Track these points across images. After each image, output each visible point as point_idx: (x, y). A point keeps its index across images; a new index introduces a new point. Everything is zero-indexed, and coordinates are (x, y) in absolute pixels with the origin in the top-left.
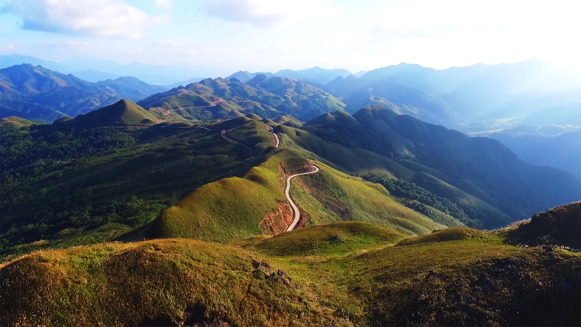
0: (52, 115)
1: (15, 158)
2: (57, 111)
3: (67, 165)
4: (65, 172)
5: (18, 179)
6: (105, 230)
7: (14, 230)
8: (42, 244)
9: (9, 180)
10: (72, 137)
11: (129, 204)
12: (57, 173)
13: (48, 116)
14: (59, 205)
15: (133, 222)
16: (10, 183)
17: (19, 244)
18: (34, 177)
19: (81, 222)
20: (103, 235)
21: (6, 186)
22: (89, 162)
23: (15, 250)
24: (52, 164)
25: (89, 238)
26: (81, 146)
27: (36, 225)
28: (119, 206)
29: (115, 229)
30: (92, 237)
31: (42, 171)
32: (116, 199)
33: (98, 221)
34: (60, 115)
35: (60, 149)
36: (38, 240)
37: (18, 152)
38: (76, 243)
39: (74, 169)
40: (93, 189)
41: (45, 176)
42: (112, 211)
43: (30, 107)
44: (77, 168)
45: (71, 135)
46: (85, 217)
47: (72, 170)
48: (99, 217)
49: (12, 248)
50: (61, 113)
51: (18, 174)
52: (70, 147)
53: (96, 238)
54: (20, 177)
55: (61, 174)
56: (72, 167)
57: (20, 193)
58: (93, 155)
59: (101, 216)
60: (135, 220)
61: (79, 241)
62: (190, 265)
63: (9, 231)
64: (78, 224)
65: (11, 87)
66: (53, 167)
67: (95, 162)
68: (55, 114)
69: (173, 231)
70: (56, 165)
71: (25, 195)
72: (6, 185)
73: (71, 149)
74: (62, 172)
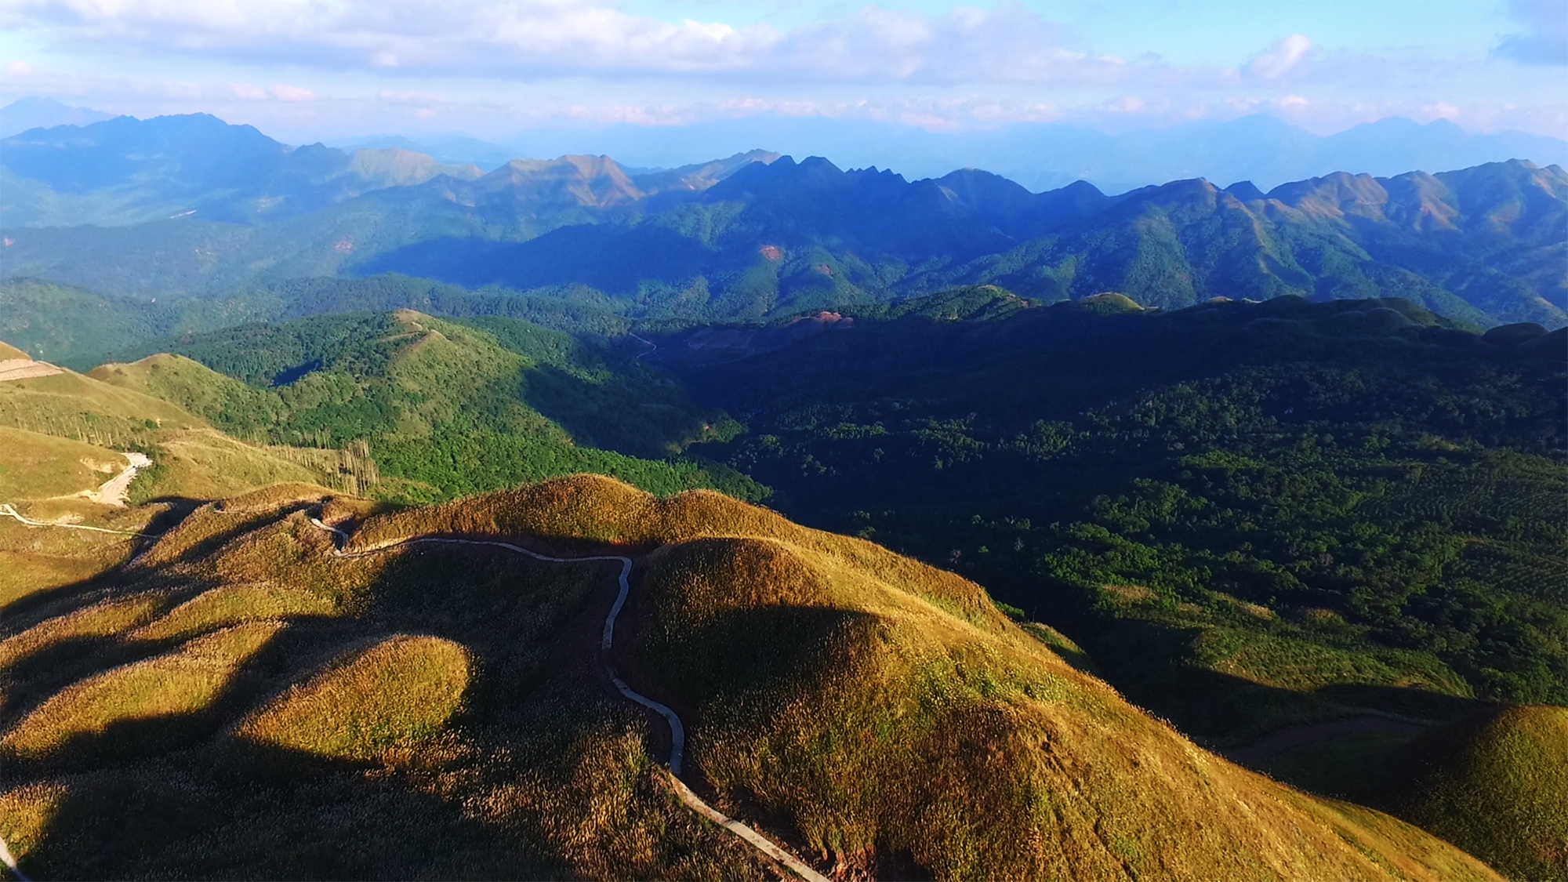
0: (1521, 306)
1: (1346, 398)
2: (1542, 299)
3: (1450, 456)
4: (1431, 470)
5: (1323, 449)
6: (1399, 663)
7: (1237, 557)
8: (1259, 616)
9: (1305, 445)
10: (1516, 382)
11: (1535, 633)
12: (1411, 468)
13: (1506, 309)
14: (1360, 546)
15: (1493, 684)
16: (1302, 451)
17: (1225, 591)
18: (1358, 457)
19: (1370, 612)
20: (1378, 673)
21: (1291, 456)
22: (1513, 468)
23: (1207, 599)
24: (1417, 440)
25: (1338, 660)
26: (1524, 415)
27: (1276, 569)
28: (1499, 622)
29: (1426, 674)
30: (1348, 661)
31: (1383, 450)
32: (1508, 599)
33: (1412, 631)
34: (1544, 312)
35: (1460, 407)
36: (1260, 604)
37: (1359, 386)
38: (1300, 655)
39: (1459, 473)
40: (1471, 544)
41: (1383, 462)
42: (1469, 625)
43: (1472, 277)
44: (1469, 470)
45: (1515, 378)
46: (1387, 608)
47: (1452, 472)
48: (1421, 624)
49: (1207, 593)
50: (1549, 305)
51: (1329, 438)
52: (1491, 408)
53: (1356, 668)
54: (1329, 445)
55: (1418, 472)
56: (1457, 465)
57: (1303, 482)
58: (1544, 450)
59: (1429, 624)
60: (1504, 684)
61: (1309, 652)
62: (1066, 833)
63: (1228, 556)
64: (1362, 612)
65: (1450, 219)
66: (1413, 447)
67: (1531, 472)
68: (1528, 306)
69: (1506, 775)
70: (1425, 445)
71: (1312, 489)
72: (1293, 453)
73: (1492, 417)
74: (1424, 470)
